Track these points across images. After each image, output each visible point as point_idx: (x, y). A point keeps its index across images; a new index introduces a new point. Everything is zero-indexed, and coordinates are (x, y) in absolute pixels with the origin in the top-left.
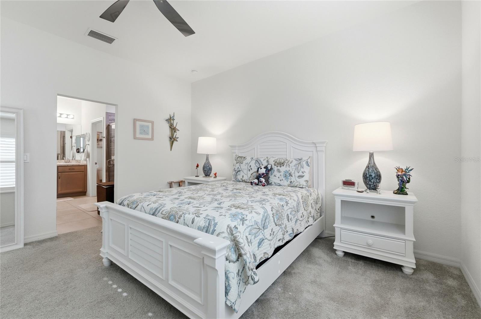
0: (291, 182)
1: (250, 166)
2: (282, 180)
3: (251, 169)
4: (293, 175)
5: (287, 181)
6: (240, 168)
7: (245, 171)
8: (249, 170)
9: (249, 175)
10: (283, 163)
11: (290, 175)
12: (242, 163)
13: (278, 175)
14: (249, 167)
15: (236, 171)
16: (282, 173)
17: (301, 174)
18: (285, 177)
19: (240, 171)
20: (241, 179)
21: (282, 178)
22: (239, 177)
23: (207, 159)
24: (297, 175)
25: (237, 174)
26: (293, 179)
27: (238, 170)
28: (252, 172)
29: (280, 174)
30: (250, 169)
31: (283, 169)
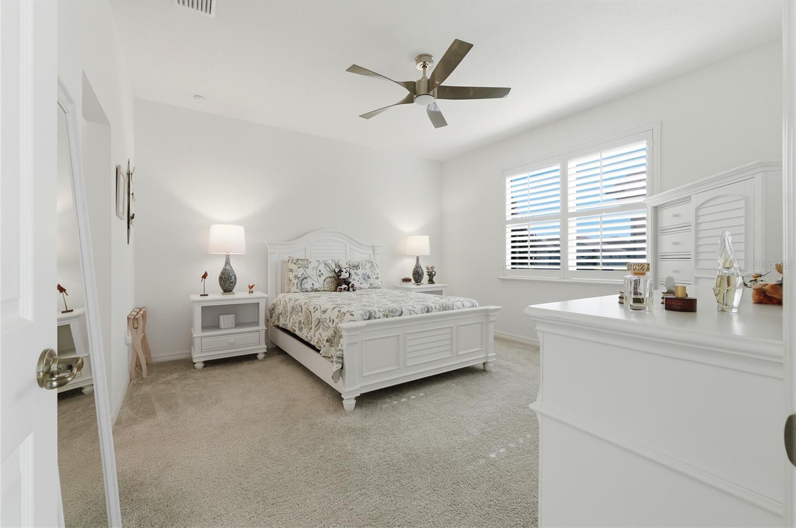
0: (371, 284)
1: (320, 271)
2: (362, 283)
3: (322, 274)
4: (371, 277)
5: (367, 283)
6: (305, 273)
7: (315, 278)
8: (320, 276)
9: (322, 282)
10: (358, 266)
11: (369, 277)
12: (308, 268)
13: (357, 278)
14: (318, 272)
15: (301, 279)
16: (361, 276)
17: (376, 276)
18: (364, 279)
19: (306, 278)
20: (311, 288)
21: (362, 281)
22: (308, 285)
23: (227, 263)
24: (375, 277)
25: (303, 282)
26: (372, 281)
27: (303, 276)
28: (323, 278)
29: (359, 277)
30: (320, 274)
31: (360, 272)
